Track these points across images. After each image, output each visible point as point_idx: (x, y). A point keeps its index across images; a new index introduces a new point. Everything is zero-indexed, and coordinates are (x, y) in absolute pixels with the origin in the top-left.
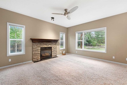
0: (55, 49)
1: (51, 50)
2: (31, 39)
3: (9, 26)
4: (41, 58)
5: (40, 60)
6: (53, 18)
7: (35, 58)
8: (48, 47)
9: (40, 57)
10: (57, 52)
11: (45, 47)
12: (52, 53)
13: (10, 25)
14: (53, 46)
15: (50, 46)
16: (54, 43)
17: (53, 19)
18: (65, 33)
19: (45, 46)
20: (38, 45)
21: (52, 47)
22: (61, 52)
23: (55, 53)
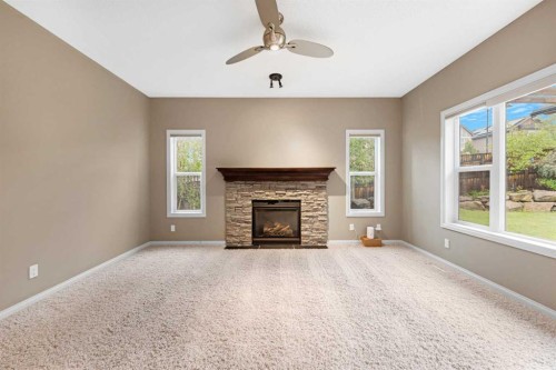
0: (316, 210)
1: (296, 213)
2: (219, 169)
3: (172, 139)
4: (254, 236)
5: (250, 244)
6: (276, 77)
7: (233, 233)
8: (284, 198)
9: (250, 235)
10: (330, 224)
11: (269, 198)
12: (303, 226)
13: (172, 136)
14: (305, 196)
15: (289, 195)
16: (312, 184)
17: (276, 83)
18: (382, 132)
19: (271, 196)
20: (242, 190)
21: (299, 201)
22: (352, 227)
23: (317, 230)
